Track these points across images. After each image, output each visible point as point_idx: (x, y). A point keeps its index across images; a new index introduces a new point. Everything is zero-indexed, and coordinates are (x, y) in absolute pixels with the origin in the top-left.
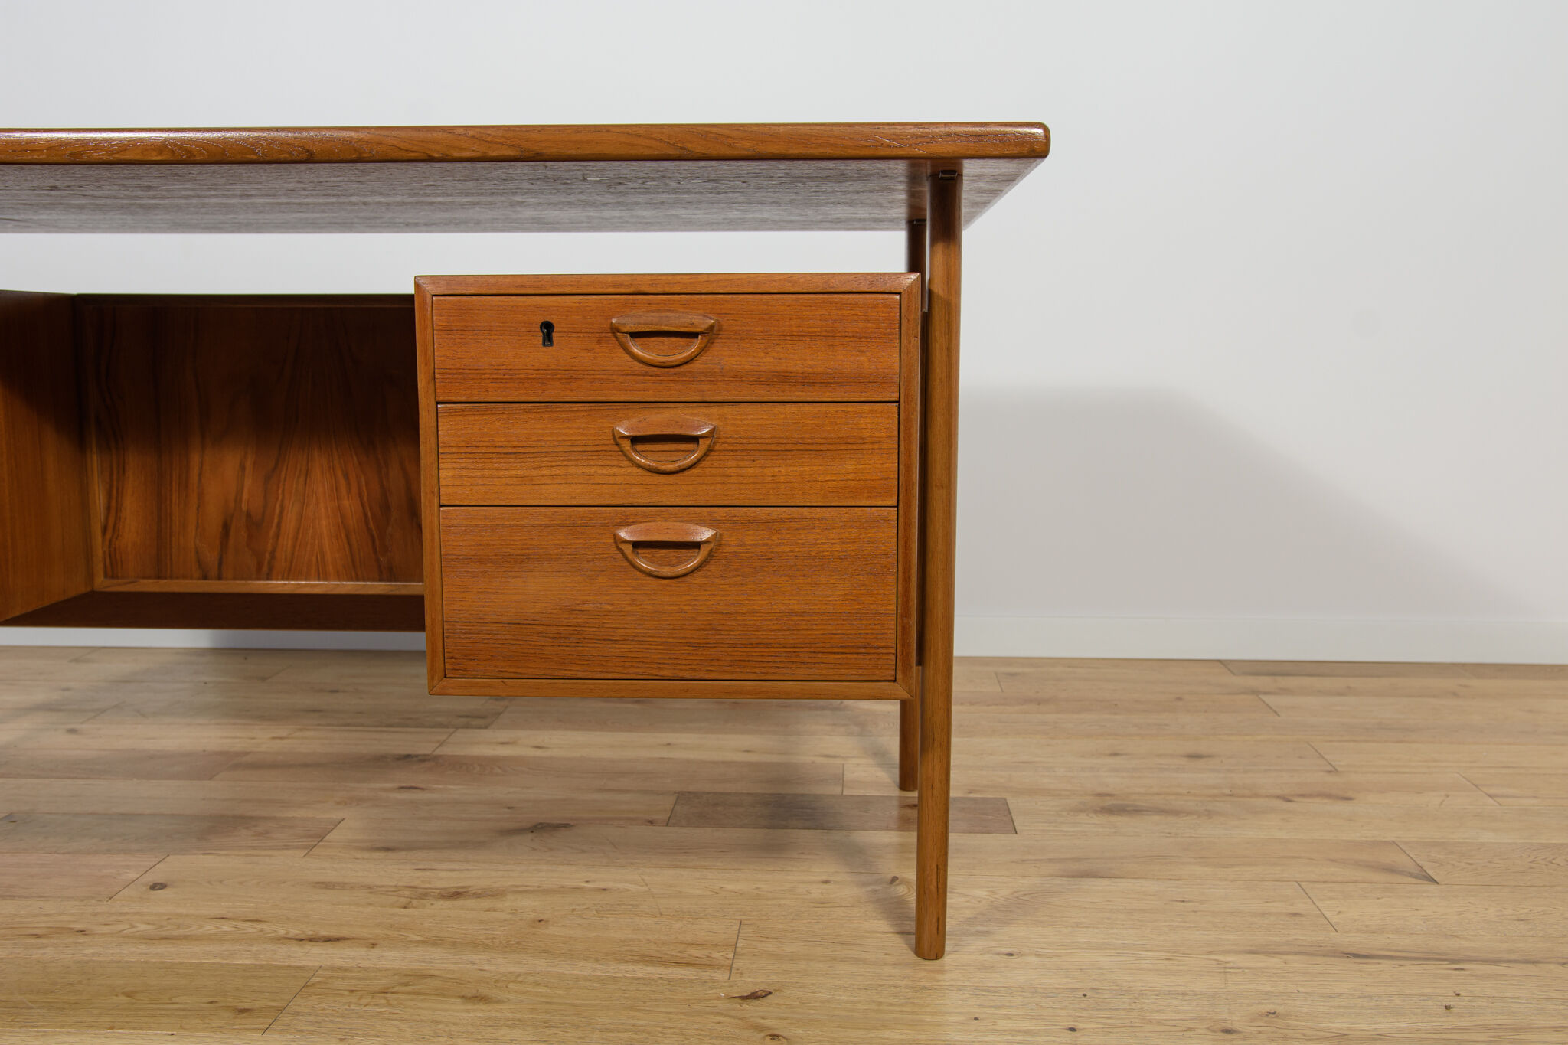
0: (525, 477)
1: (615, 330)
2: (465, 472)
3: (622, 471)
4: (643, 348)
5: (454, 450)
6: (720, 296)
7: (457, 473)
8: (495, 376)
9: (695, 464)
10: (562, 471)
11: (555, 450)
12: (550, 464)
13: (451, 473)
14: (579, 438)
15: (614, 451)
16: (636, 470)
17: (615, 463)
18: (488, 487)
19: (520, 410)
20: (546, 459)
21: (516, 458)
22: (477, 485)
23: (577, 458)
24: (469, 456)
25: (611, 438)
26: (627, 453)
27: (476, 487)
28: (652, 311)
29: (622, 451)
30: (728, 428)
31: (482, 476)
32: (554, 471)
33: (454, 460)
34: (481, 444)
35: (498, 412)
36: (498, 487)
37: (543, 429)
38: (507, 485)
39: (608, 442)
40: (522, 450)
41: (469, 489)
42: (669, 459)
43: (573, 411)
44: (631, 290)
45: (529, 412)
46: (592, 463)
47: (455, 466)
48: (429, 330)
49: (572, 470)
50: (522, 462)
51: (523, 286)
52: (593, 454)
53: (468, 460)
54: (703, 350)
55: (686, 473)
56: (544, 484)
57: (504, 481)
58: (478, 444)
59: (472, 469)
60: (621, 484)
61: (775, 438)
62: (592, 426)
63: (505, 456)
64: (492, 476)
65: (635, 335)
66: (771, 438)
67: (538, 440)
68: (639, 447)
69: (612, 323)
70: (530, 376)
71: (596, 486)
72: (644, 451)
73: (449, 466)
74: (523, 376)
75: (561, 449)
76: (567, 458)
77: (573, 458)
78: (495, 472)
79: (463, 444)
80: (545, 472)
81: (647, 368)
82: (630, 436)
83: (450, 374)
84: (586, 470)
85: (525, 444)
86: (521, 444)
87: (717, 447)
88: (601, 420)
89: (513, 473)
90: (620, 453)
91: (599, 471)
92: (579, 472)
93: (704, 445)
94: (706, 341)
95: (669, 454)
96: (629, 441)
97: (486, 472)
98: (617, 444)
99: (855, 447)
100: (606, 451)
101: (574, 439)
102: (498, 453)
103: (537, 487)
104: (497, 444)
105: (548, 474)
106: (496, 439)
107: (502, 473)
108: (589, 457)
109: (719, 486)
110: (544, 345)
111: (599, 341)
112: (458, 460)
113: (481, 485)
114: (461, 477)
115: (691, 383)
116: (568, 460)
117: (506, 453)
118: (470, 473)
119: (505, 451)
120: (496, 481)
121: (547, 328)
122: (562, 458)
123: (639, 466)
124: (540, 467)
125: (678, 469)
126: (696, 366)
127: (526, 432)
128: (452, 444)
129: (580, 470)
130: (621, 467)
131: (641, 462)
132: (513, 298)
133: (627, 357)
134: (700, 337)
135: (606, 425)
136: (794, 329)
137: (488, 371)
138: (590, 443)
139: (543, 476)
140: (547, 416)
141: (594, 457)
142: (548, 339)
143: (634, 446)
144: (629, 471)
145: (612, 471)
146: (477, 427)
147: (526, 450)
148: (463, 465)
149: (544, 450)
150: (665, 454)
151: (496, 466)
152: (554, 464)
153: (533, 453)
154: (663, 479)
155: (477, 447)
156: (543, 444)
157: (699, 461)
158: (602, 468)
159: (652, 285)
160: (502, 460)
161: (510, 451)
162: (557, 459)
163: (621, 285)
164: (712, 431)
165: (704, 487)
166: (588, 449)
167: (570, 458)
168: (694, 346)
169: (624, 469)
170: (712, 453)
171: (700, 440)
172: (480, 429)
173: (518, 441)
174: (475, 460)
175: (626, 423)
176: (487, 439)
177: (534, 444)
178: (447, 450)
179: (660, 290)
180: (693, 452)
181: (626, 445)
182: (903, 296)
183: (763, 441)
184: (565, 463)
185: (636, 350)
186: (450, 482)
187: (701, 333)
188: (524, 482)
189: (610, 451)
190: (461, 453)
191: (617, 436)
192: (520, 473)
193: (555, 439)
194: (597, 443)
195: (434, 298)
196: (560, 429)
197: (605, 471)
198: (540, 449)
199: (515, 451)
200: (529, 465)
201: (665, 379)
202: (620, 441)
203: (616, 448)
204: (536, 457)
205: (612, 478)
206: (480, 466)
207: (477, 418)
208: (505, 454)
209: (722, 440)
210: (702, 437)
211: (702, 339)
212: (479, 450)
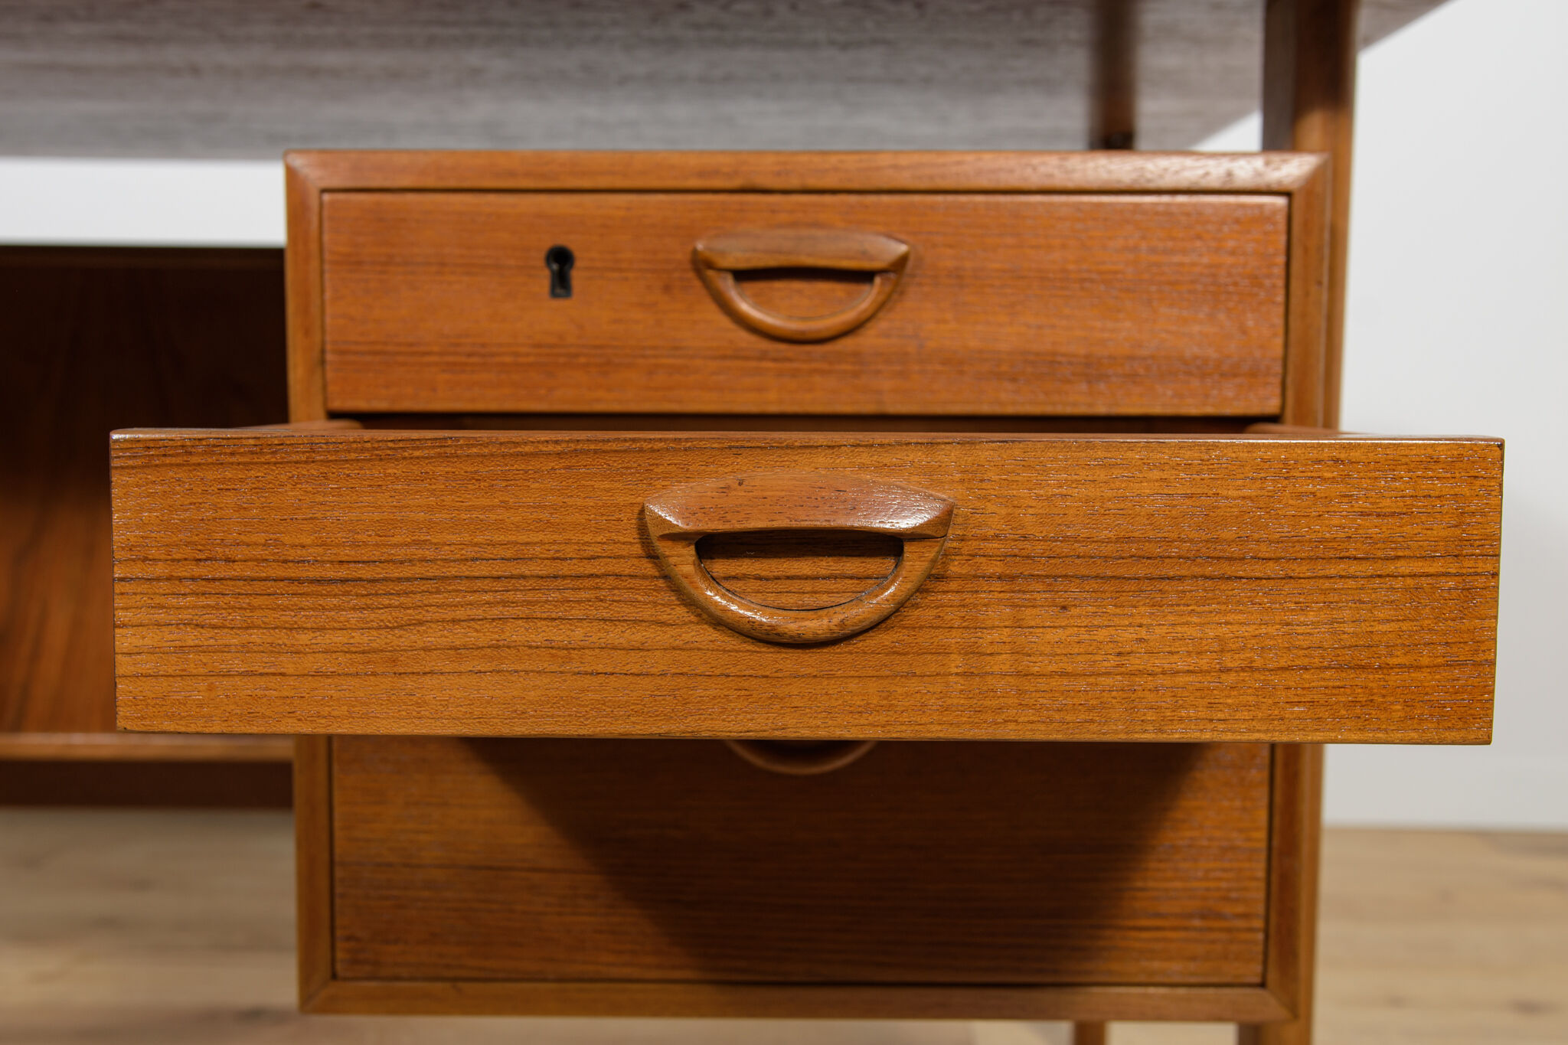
0: (375, 651)
1: (702, 265)
2: (191, 637)
3: (665, 637)
4: (759, 303)
5: (160, 570)
6: (917, 198)
7: (168, 637)
8: (451, 359)
9: (887, 618)
10: (486, 635)
11: (465, 570)
12: (449, 615)
13: (151, 638)
14: (541, 536)
15: (644, 577)
16: (708, 635)
17: (647, 613)
18: (262, 682)
19: (363, 450)
20: (438, 599)
21: (347, 593)
22: (228, 675)
23: (530, 596)
24: (202, 586)
25: (632, 536)
26: (685, 582)
27: (225, 681)
28: (780, 226)
29: (666, 577)
30: (990, 507)
31: (245, 648)
32: (460, 636)
33: (158, 600)
34: (239, 553)
35: (295, 458)
36: (291, 681)
37: (430, 509)
38: (318, 674)
39: (624, 550)
40: (365, 572)
41: (203, 686)
42: (808, 600)
43: (522, 454)
44: (736, 183)
45: (389, 459)
46: (577, 613)
47: (161, 616)
48: (314, 264)
49: (516, 633)
50: (367, 607)
51: (512, 174)
52: (578, 583)
53: (203, 601)
54: (881, 307)
55: (859, 644)
56: (431, 673)
57: (309, 663)
58: (229, 552)
59: (214, 627)
60: (663, 675)
61: (1129, 539)
62: (579, 502)
63: (314, 588)
64: (275, 649)
65: (743, 276)
66: (1118, 540)
67: (416, 543)
68: (720, 567)
69: (695, 252)
70: (522, 360)
71: (587, 681)
72: (735, 578)
73: (143, 616)
74: (508, 359)
75: (481, 569)
76: (499, 597)
77: (519, 596)
78: (282, 637)
79: (188, 552)
80: (434, 636)
81: (765, 345)
82: (697, 533)
83: (356, 353)
84: (559, 634)
85: (376, 554)
86: (365, 554)
87: (954, 568)
88: (607, 485)
89: (339, 638)
90: (661, 583)
91: (598, 635)
92: (538, 639)
93: (916, 561)
94: (888, 288)
95: (808, 586)
96: (692, 550)
97: (256, 637)
98: (653, 556)
99: (1369, 568)
100: (618, 576)
101: (523, 538)
102: (292, 580)
103: (409, 683)
104: (293, 554)
105: (443, 642)
106: (287, 539)
107: (304, 638)
108: (568, 594)
109: (958, 684)
110: (554, 294)
111: (667, 289)
112: (173, 601)
113: (240, 674)
114: (182, 649)
115: (856, 374)
116: (504, 603)
117: (318, 581)
118: (205, 638)
119: (313, 573)
120: (288, 664)
121: (561, 259)
122: (487, 597)
123: (720, 622)
124: (421, 623)
125: (839, 632)
126: (868, 340)
127: (377, 516)
128: (153, 553)
129: (541, 634)
130: (663, 624)
131: (725, 610)
132: (492, 198)
133: (725, 322)
134: (878, 280)
135: (621, 499)
136: (1071, 267)
137: (436, 349)
138: (570, 551)
139: (425, 649)
140: (441, 469)
141: (583, 595)
142: (561, 283)
143: (707, 564)
144: (687, 637)
145: (637, 636)
146: (229, 499)
147: (379, 572)
148: (185, 615)
149: (433, 571)
150: (796, 585)
151: (287, 618)
152: (460, 614)
153: (399, 580)
154: (789, 660)
155: (229, 560)
156: (429, 554)
157: (900, 607)
158: (607, 626)
159: (778, 174)
160: (306, 602)
161: (331, 574)
162: (470, 598)
163: (716, 172)
164: (945, 520)
165: (913, 685)
166: (565, 569)
167: (510, 596)
168: (867, 297)
169: (671, 632)
170: (941, 586)
171: (909, 549)
172: (240, 508)
173: (355, 545)
174: (222, 601)
175: (681, 491)
176: (260, 538)
177: (401, 553)
178: (137, 570)
179: (794, 182)
180: (882, 580)
181: (683, 560)
182: (1298, 202)
183: (1091, 549)
184: (496, 611)
185: (745, 307)
186: (147, 664)
187: (882, 272)
188: (370, 668)
189: (631, 576)
190: (180, 579)
191: (654, 532)
192: (360, 638)
193: (466, 538)
194: (596, 550)
195: (327, 197)
196: (484, 509)
197: (615, 635)
198: (418, 570)
199: (343, 573)
200: (385, 616)
201: (805, 366)
202: (664, 548)
203: (648, 568)
204: (406, 593)
205: (634, 656)
206: (237, 617)
207: (228, 475)
208: (312, 581)
209: (967, 548)
210: (915, 536)
211: (882, 284)
212: (237, 570)
